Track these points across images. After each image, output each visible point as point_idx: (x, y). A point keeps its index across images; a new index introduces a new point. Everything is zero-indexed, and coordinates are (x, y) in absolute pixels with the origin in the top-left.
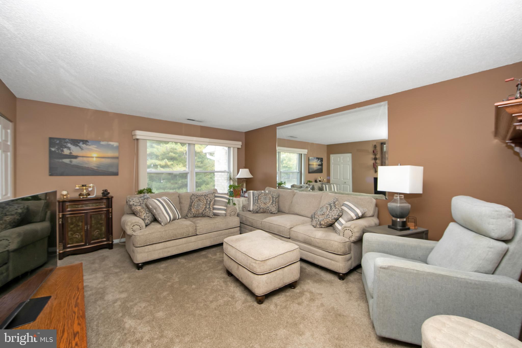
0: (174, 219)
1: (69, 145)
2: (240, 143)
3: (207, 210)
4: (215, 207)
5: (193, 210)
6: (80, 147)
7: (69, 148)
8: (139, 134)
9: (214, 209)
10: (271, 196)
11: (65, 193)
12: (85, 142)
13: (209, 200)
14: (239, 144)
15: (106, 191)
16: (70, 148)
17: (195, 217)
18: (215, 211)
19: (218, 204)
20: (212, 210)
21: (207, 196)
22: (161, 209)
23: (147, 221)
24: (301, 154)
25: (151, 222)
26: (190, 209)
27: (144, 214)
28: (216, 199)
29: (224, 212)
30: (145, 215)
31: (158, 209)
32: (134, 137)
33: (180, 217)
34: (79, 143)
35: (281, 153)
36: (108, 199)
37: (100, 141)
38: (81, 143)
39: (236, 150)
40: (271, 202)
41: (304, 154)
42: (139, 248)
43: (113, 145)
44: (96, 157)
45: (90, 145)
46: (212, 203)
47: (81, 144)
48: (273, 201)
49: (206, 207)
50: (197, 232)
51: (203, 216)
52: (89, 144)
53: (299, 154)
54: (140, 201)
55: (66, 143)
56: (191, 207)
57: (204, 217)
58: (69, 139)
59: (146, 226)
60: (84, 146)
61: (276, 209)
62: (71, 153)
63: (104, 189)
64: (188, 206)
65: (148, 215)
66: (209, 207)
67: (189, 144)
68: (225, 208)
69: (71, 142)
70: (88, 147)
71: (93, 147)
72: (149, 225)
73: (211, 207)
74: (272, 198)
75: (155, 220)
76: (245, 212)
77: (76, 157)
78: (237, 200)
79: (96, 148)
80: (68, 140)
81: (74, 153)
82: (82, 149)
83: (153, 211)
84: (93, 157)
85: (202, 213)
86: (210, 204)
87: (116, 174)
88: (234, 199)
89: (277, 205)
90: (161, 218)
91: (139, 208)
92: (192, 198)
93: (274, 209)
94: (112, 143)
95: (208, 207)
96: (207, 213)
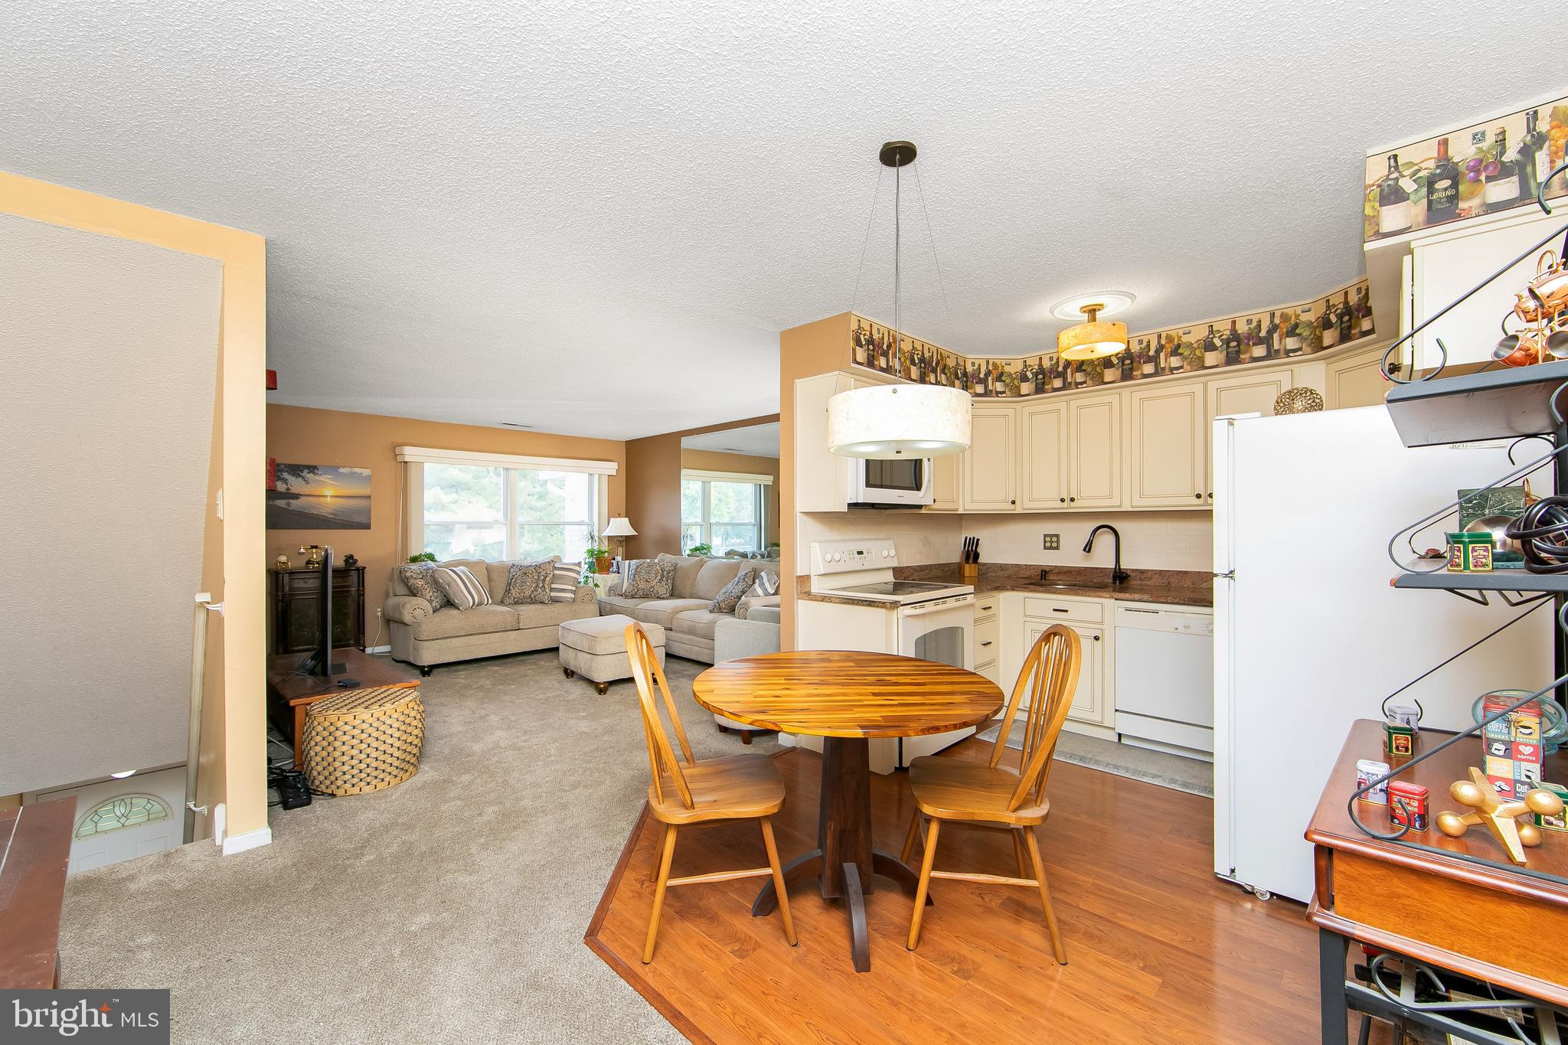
0: (480, 604)
1: (285, 475)
2: (615, 465)
3: (540, 590)
4: (553, 586)
5: (513, 591)
6: (303, 478)
7: (285, 481)
8: (410, 453)
9: (552, 590)
10: (659, 568)
11: (283, 559)
12: (312, 469)
13: (543, 573)
14: (611, 468)
15: (351, 557)
16: (287, 480)
17: (516, 603)
18: (553, 594)
19: (560, 582)
20: (548, 590)
21: (540, 568)
22: (458, 585)
23: (434, 604)
24: (760, 485)
25: (441, 607)
26: (508, 591)
27: (429, 593)
28: (556, 572)
29: (571, 595)
30: (431, 594)
31: (453, 583)
32: (399, 459)
33: (490, 602)
34: (302, 471)
35: (713, 484)
36: (358, 569)
37: (339, 468)
38: (306, 471)
39: (605, 480)
40: (659, 578)
41: (764, 485)
42: (424, 642)
43: (362, 474)
44: (332, 497)
45: (320, 475)
46: (548, 579)
47: (305, 473)
48: (663, 576)
49: (537, 586)
50: (521, 624)
51: (533, 601)
52: (319, 473)
53: (756, 485)
54: (421, 572)
55: (281, 471)
56: (510, 586)
57: (534, 603)
58: (285, 465)
59: (434, 612)
60: (310, 476)
61: (667, 590)
62: (288, 489)
63: (348, 553)
64: (504, 586)
65: (435, 594)
66: (543, 586)
67: (507, 469)
68: (574, 589)
69: (289, 471)
70: (317, 478)
71: (325, 478)
72: (438, 610)
73: (546, 586)
74: (660, 571)
75: (449, 603)
76: (612, 597)
77: (297, 496)
78: (602, 579)
79: (331, 479)
80: (283, 466)
81: (294, 490)
82: (307, 482)
83: (445, 588)
84: (327, 496)
85: (530, 596)
86: (544, 580)
87: (367, 526)
88: (596, 575)
89: (670, 585)
90: (458, 600)
91: (420, 583)
92: (512, 570)
93: (663, 590)
94: (358, 470)
95: (541, 585)
96: (539, 596)
